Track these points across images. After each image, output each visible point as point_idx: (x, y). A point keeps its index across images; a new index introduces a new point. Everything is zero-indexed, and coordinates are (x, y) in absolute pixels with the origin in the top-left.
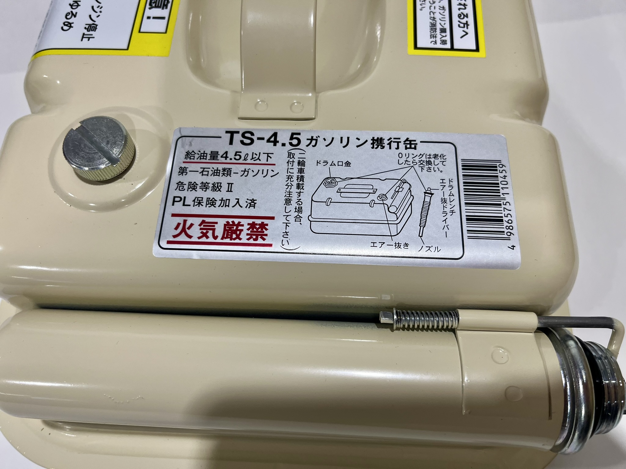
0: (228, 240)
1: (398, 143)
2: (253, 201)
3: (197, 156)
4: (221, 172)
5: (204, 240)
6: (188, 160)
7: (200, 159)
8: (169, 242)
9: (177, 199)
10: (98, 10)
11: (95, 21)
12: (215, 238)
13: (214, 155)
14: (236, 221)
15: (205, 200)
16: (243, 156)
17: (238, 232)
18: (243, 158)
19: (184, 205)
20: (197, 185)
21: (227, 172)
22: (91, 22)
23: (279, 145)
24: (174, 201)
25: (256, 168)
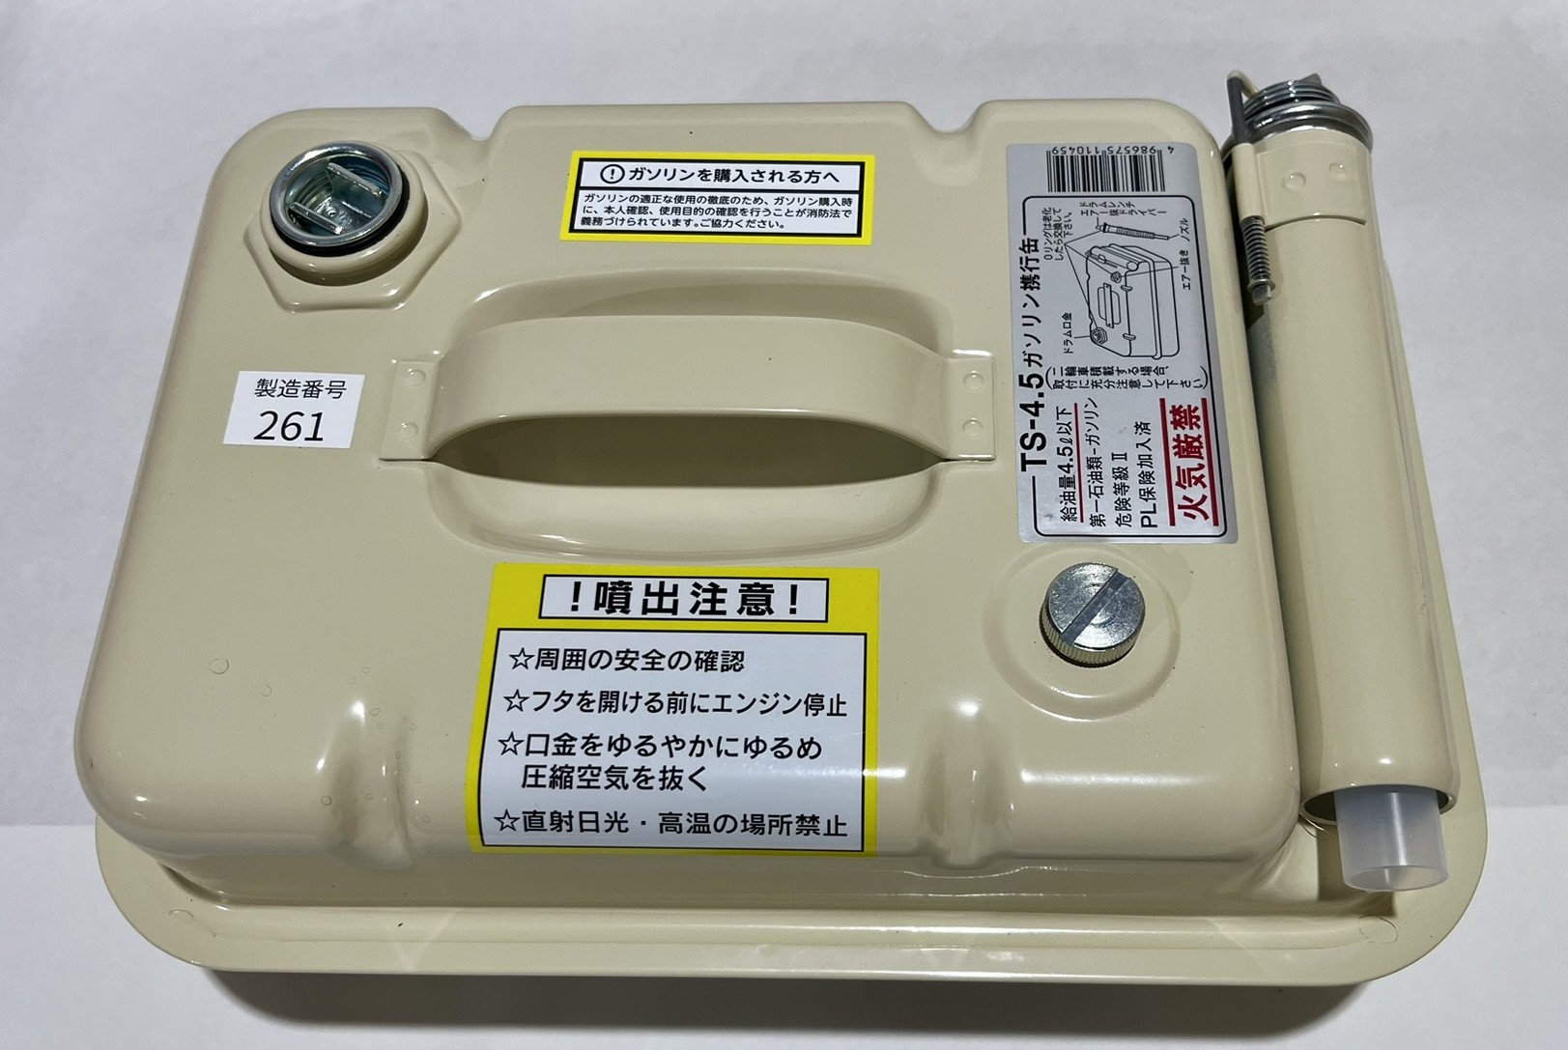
0: (1204, 451)
1: (1027, 259)
2: (1137, 426)
3: (1070, 505)
4: (1095, 470)
5: (1206, 480)
6: (1078, 515)
7: (1074, 499)
8: (1216, 523)
9: (1146, 522)
10: (770, 702)
11: (800, 701)
12: (1201, 467)
13: (1066, 482)
14: (1172, 444)
15: (1144, 486)
16: (1062, 445)
17: (1189, 440)
18: (1069, 445)
19: (1154, 512)
20: (1119, 499)
21: (1094, 463)
22: (802, 706)
23: (1041, 401)
24: (1150, 525)
25: (1083, 428)
